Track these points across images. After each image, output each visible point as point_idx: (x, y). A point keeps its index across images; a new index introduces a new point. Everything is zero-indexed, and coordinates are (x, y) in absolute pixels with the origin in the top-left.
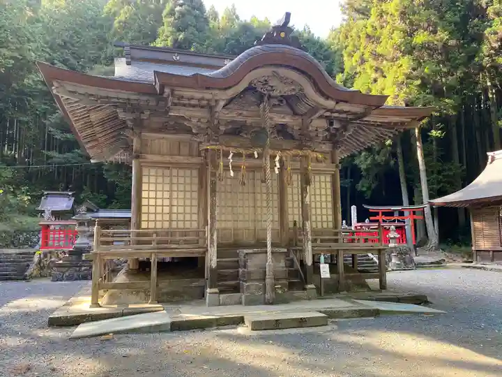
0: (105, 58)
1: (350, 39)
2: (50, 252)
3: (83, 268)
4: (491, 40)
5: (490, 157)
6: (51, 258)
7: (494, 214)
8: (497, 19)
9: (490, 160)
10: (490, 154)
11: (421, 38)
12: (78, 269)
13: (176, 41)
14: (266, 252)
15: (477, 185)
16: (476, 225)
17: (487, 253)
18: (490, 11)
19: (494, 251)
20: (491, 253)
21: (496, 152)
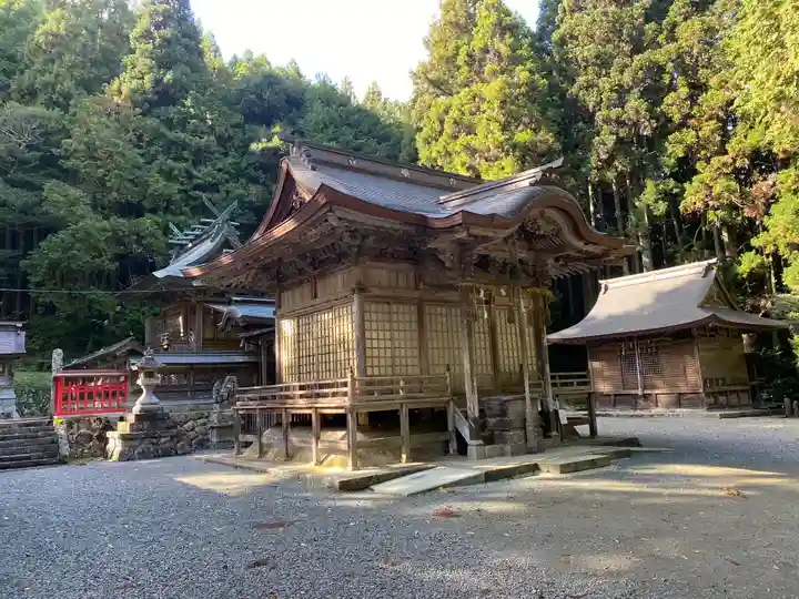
0: (20, 90)
1: (426, 120)
2: (78, 421)
3: (163, 440)
4: (600, 150)
5: (603, 286)
6: (79, 429)
7: (615, 352)
8: (605, 127)
9: (603, 290)
10: (603, 282)
11: (523, 136)
12: (154, 441)
13: (158, 82)
14: (524, 399)
15: (593, 318)
16: (595, 365)
17: (607, 398)
18: (599, 116)
19: (616, 395)
20: (612, 397)
21: (609, 281)
